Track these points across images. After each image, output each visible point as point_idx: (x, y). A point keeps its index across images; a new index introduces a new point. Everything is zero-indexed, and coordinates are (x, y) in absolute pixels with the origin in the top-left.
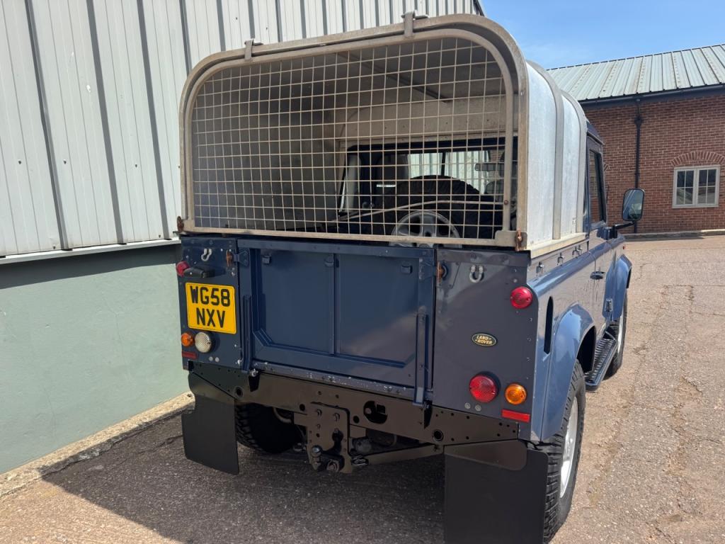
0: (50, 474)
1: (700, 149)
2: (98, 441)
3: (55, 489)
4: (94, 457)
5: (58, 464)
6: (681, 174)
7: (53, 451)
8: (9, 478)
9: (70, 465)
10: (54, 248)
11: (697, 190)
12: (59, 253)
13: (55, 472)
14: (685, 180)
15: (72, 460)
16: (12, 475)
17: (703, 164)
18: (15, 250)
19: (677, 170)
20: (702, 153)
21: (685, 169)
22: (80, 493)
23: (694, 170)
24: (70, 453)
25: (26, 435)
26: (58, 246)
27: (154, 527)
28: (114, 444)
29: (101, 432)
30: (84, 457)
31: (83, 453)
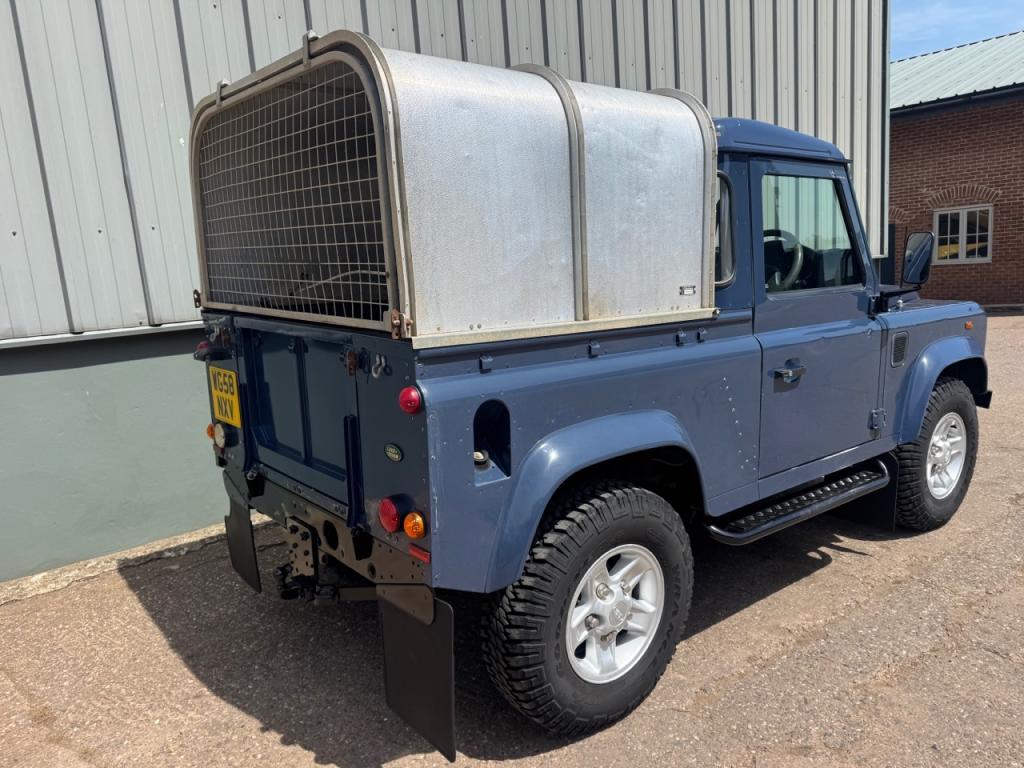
0: (127, 568)
1: (961, 183)
2: (192, 540)
3: (122, 582)
4: (180, 555)
5: (141, 557)
6: (943, 219)
7: (143, 544)
8: (89, 565)
9: (151, 560)
10: (141, 323)
11: (965, 238)
12: (146, 328)
13: (134, 566)
14: (949, 225)
15: (155, 556)
16: (93, 562)
17: (971, 204)
18: (94, 326)
19: (937, 213)
20: (965, 187)
21: (949, 211)
22: (139, 589)
23: (961, 211)
24: (158, 548)
25: (112, 524)
26: (146, 321)
27: (171, 636)
28: (206, 545)
29: (201, 531)
30: (168, 554)
31: (170, 550)
